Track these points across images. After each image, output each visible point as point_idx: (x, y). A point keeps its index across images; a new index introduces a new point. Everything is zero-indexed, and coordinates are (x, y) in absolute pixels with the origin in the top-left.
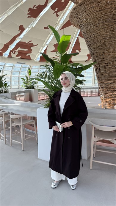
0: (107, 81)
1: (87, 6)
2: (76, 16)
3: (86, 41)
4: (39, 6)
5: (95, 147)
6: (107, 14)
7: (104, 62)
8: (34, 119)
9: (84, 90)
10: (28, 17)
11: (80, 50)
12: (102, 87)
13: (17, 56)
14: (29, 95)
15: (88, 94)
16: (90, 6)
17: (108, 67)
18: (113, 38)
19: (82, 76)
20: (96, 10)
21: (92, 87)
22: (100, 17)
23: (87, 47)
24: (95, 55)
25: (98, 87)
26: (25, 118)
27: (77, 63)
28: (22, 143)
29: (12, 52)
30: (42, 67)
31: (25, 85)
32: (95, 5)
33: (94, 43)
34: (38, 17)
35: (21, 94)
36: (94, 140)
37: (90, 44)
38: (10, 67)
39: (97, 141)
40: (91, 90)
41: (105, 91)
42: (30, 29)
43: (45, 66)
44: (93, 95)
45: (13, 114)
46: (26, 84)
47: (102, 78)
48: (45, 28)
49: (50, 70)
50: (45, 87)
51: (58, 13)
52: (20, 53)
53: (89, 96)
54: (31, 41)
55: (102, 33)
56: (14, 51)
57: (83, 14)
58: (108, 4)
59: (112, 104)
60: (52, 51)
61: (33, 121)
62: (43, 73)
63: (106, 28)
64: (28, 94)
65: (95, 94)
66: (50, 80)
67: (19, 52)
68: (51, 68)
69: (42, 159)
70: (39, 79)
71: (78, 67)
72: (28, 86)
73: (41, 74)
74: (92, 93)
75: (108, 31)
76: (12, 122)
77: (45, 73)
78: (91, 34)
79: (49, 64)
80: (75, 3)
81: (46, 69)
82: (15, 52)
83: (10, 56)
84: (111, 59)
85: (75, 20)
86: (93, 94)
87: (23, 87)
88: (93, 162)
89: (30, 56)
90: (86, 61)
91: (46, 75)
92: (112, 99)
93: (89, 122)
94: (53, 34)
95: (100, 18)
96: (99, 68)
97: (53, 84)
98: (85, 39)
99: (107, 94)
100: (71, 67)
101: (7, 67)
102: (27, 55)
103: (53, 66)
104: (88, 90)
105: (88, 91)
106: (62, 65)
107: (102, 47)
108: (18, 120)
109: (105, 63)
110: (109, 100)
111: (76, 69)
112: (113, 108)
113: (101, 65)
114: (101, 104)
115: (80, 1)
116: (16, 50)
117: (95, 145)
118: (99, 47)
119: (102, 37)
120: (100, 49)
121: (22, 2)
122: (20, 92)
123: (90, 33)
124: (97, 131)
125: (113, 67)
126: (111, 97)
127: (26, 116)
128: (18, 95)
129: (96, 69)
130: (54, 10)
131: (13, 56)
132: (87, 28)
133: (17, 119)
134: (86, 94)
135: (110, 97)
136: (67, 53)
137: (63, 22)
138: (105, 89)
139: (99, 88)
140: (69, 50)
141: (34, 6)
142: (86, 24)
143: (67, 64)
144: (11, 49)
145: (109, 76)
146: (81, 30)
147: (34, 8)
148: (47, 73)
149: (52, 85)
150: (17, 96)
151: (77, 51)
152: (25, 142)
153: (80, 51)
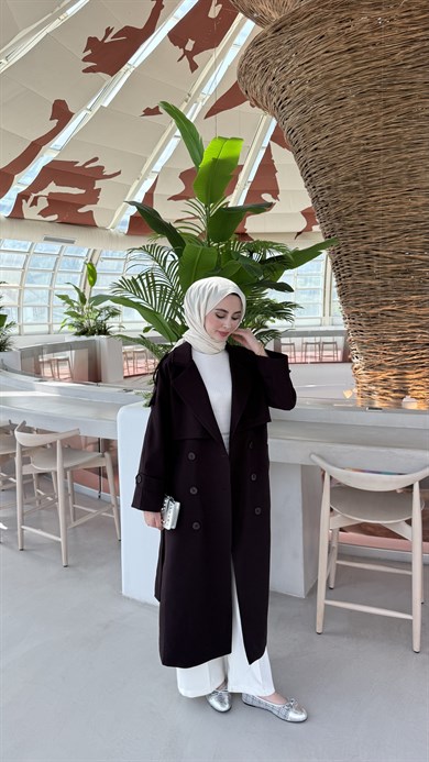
0: (377, 306)
1: (303, 33)
2: (260, 69)
3: (298, 161)
4: (127, 31)
5: (335, 552)
6: (374, 64)
7: (364, 238)
8: (107, 446)
9: (293, 340)
10: (84, 71)
11: (275, 193)
12: (360, 328)
13: (44, 213)
14: (90, 359)
15: (309, 354)
16: (314, 34)
17: (378, 256)
18: (398, 149)
19: (285, 288)
20: (335, 47)
21: (322, 329)
22: (348, 73)
23: (302, 183)
24: (333, 211)
25: (343, 328)
26: (72, 446)
27: (265, 242)
28: (60, 540)
29: (27, 198)
30: (136, 253)
31: (74, 319)
32: (330, 29)
33: (327, 169)
34: (122, 70)
35: (60, 356)
36: (329, 523)
37: (313, 171)
38: (16, 255)
39: (341, 530)
40: (318, 339)
41: (370, 344)
42: (91, 115)
43: (150, 251)
44: (324, 359)
45: (29, 430)
46: (78, 316)
47: (356, 294)
48: (148, 112)
49: (168, 264)
50: (146, 330)
51: (195, 58)
52: (56, 203)
53: (309, 360)
54: (96, 159)
55: (356, 133)
56: (34, 195)
57: (288, 61)
58: (376, 29)
59: (395, 391)
60: (175, 198)
61: (103, 456)
62: (140, 277)
63: (371, 113)
64: (85, 354)
65: (331, 353)
66: (168, 302)
67: (52, 199)
68: (170, 259)
69: (137, 598)
70: (127, 299)
71: (268, 256)
72: (86, 324)
73: (134, 280)
74: (322, 349)
75: (380, 123)
76: (26, 461)
77: (147, 278)
78: (317, 136)
79: (164, 242)
80: (258, 21)
81: (153, 262)
82: (36, 198)
83: (17, 214)
84: (389, 226)
85: (259, 83)
86: (325, 353)
87: (66, 328)
88: (326, 605)
89: (91, 212)
90: (299, 233)
91: (152, 285)
92: (395, 371)
93: (313, 456)
94: (178, 133)
95: (348, 76)
96: (344, 258)
97: (177, 319)
98: (297, 153)
99: (377, 353)
100: (245, 254)
101: (7, 255)
102: (80, 211)
103: (179, 253)
104: (306, 339)
105: (307, 343)
106: (209, 246)
107: (356, 183)
108: (48, 450)
109: (368, 240)
110: (384, 375)
111: (263, 261)
112: (398, 405)
113: (356, 247)
114: (356, 390)
115: (276, 16)
116: (40, 193)
117: (334, 545)
118: (347, 184)
119: (359, 145)
120: (349, 189)
121: (62, 17)
122: (55, 348)
123: (314, 131)
124: (343, 493)
125: (396, 257)
126: (392, 367)
127: (77, 437)
128: (46, 357)
129: (335, 263)
130: (182, 46)
131: (30, 212)
132: (304, 112)
133: (44, 446)
134: (298, 354)
135: (385, 366)
136: (230, 205)
137: (213, 89)
138: (368, 337)
139: (345, 334)
140: (235, 191)
141: (108, 31)
142: (299, 98)
143: (228, 245)
144: (23, 189)
145: (383, 289)
146: (281, 119)
147: (108, 40)
148: (156, 279)
149: (172, 321)
150: (43, 362)
151: (267, 198)
152: (72, 533)
153: (275, 197)
